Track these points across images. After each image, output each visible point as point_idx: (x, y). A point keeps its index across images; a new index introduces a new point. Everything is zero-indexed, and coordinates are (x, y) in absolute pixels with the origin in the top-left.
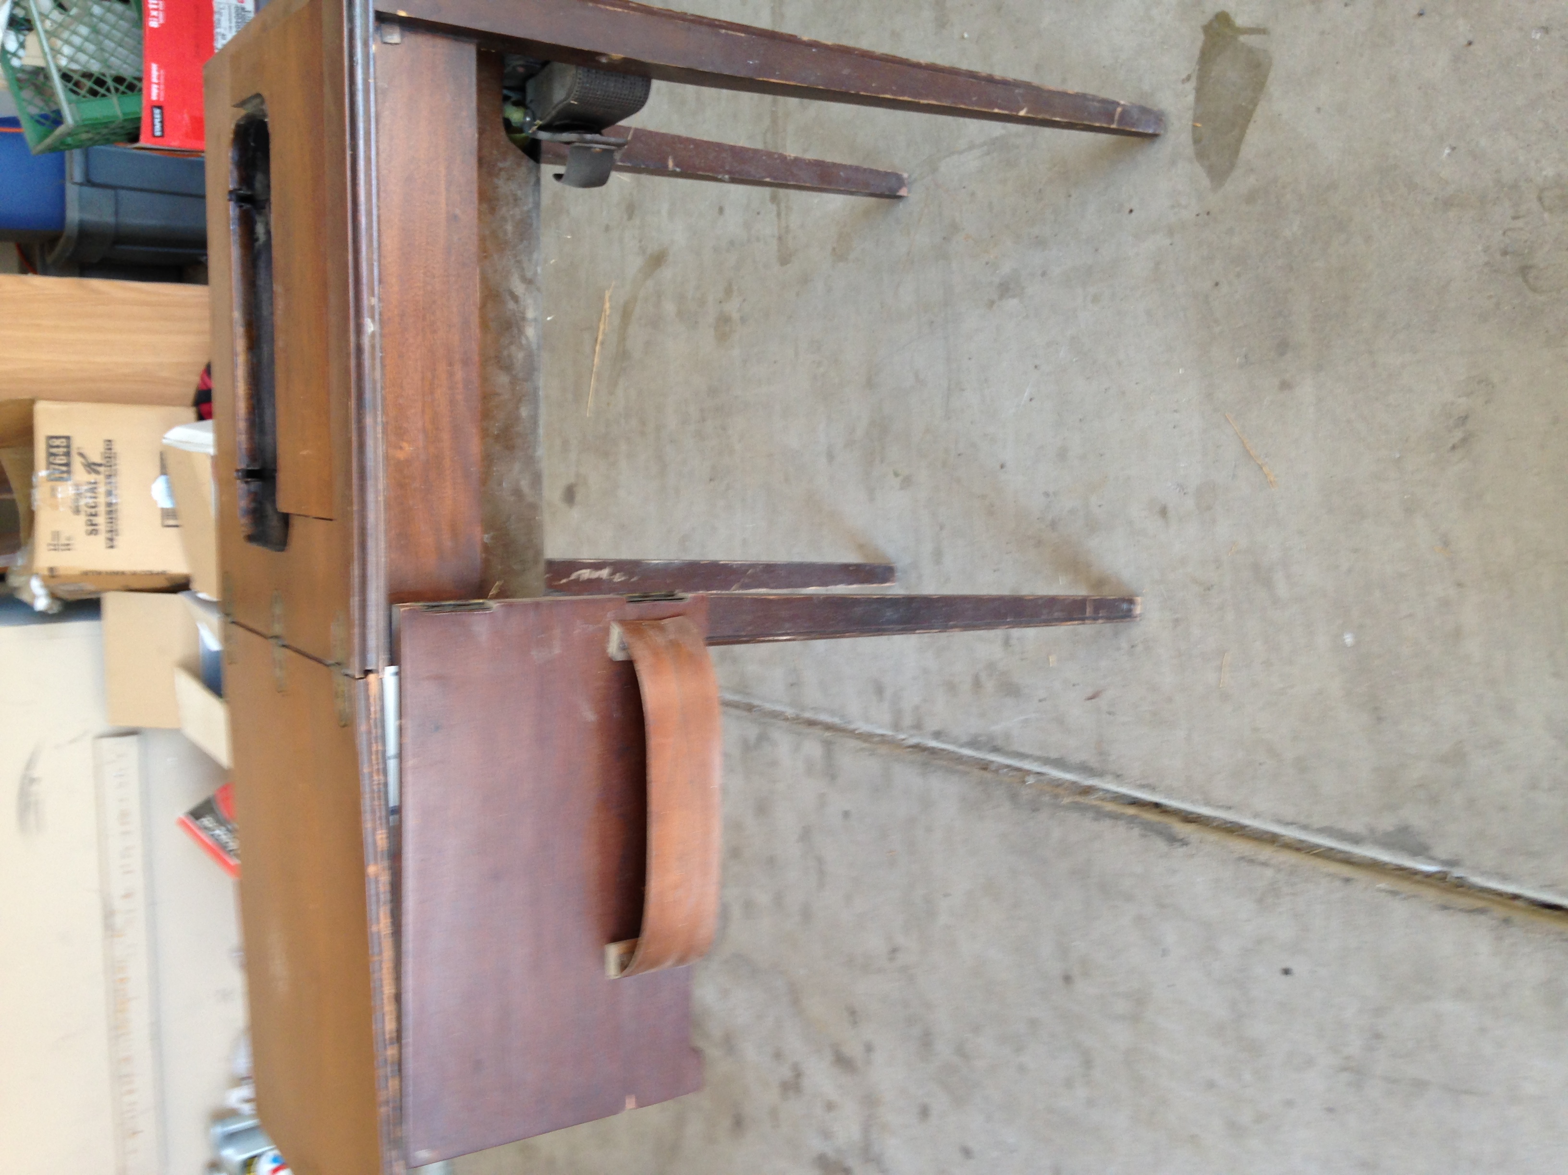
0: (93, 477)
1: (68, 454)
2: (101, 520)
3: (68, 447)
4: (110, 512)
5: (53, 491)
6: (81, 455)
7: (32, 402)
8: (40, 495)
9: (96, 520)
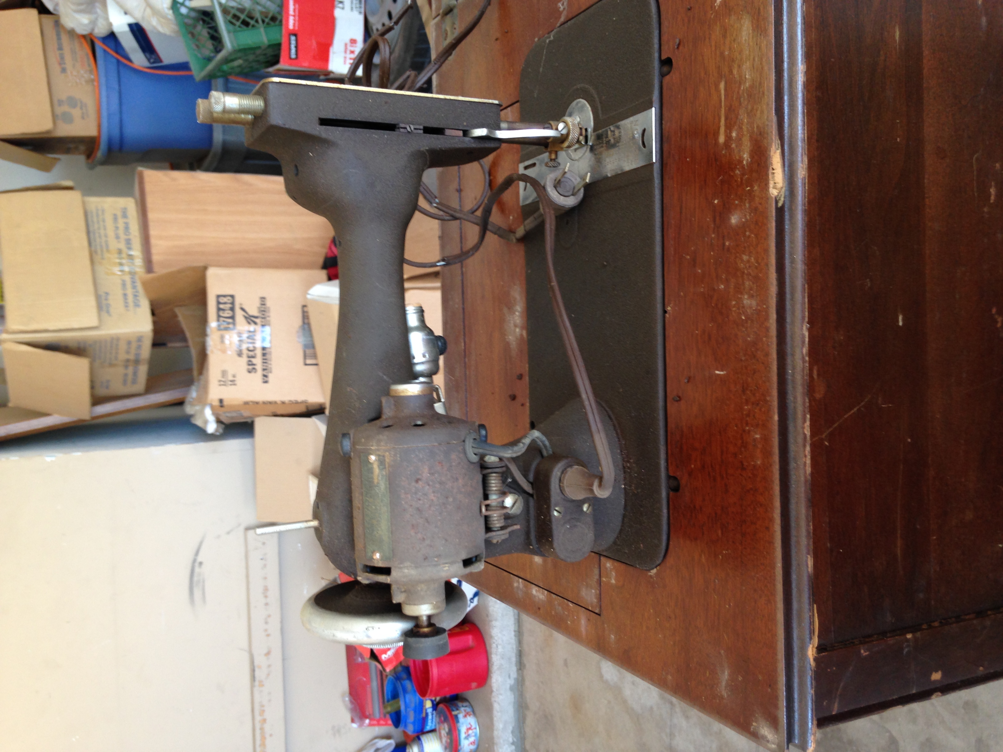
0: (252, 328)
1: (232, 309)
2: (258, 361)
3: (233, 303)
4: (264, 355)
5: (222, 338)
6: (243, 309)
7: (205, 268)
8: (212, 342)
9: (254, 361)
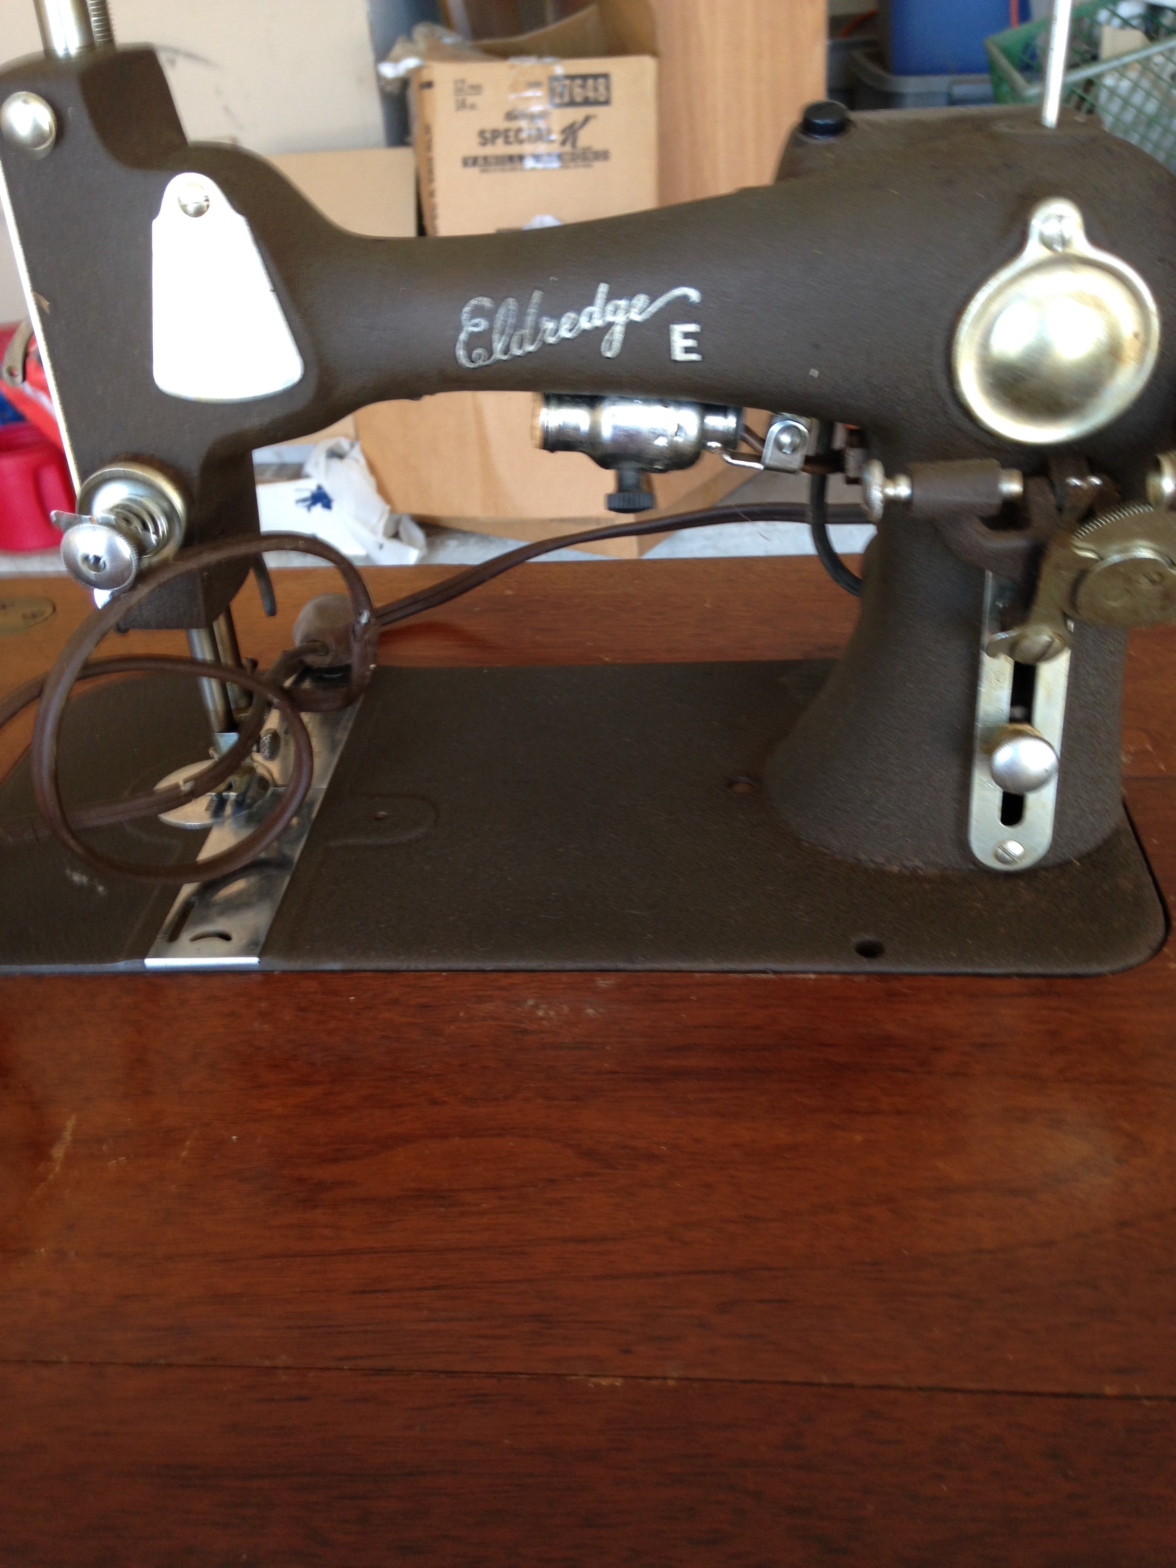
0: (555, 136)
1: (587, 102)
2: (500, 148)
3: (597, 103)
4: (511, 158)
5: (535, 85)
6: (587, 119)
7: (654, 53)
8: (528, 66)
9: (500, 141)
